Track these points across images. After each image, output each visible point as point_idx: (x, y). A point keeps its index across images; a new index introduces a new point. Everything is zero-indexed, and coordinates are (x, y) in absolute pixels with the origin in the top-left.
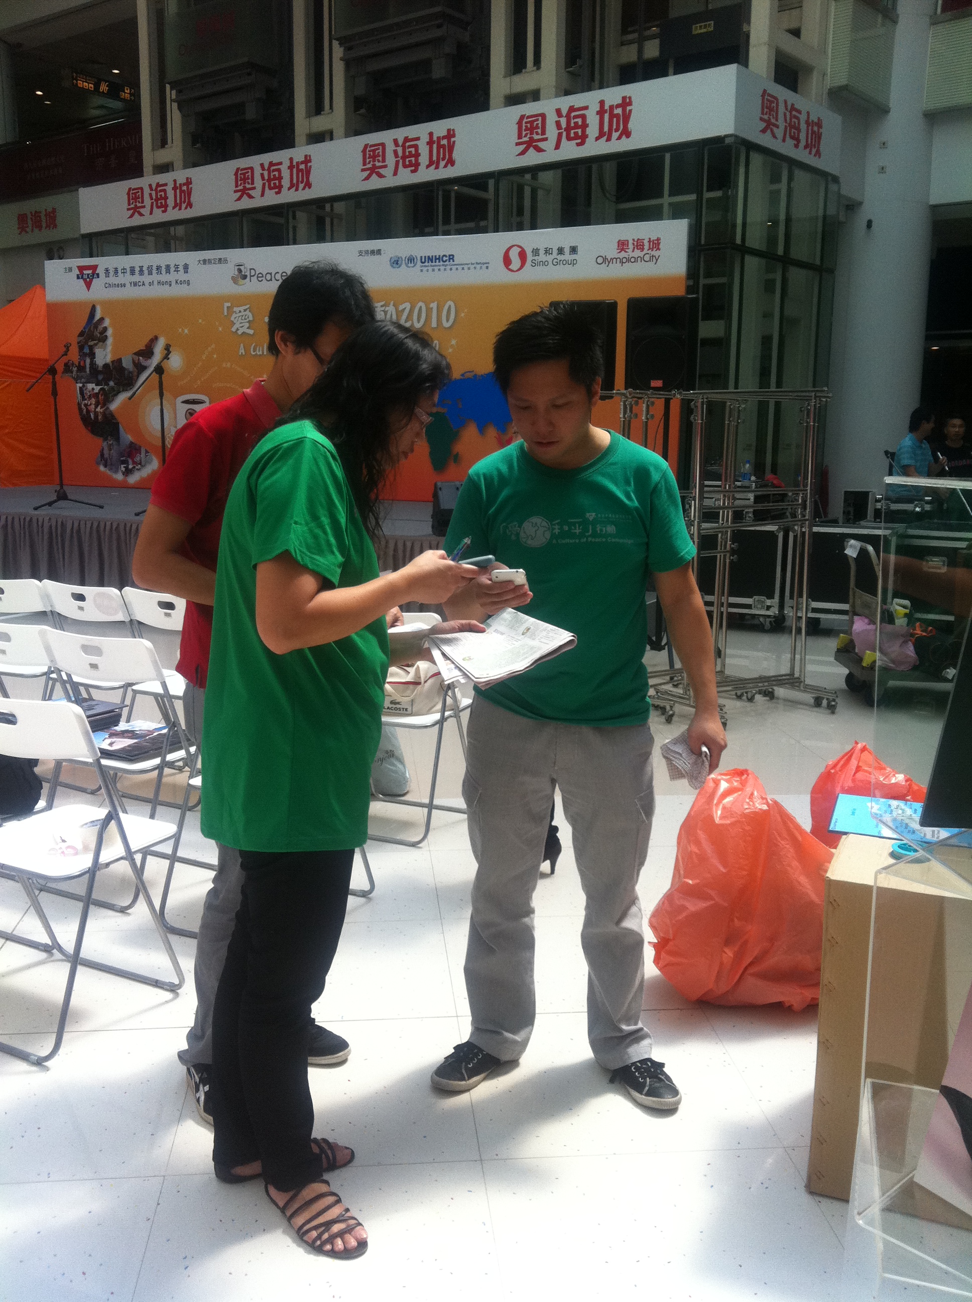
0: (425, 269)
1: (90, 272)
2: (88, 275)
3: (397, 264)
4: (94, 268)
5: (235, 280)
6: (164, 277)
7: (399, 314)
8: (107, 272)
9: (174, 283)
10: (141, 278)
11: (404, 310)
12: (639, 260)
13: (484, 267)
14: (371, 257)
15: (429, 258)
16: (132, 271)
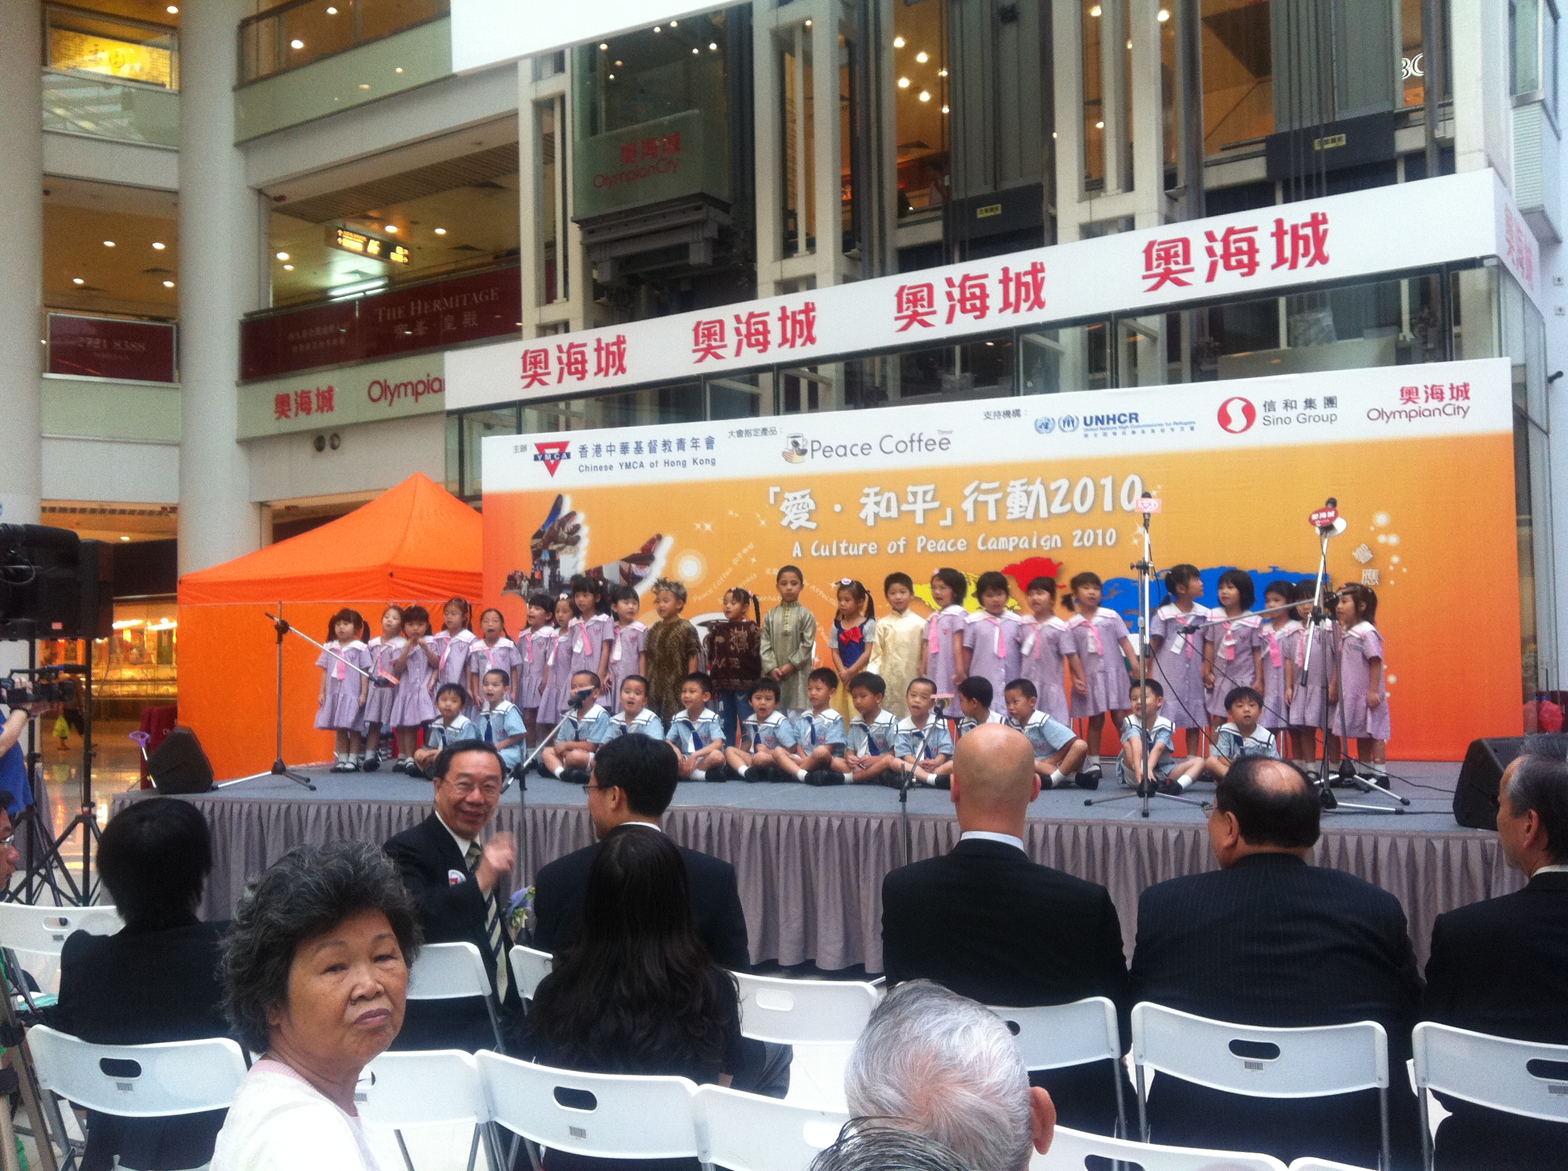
0: (1091, 434)
1: (556, 451)
2: (552, 455)
3: (1046, 427)
4: (562, 446)
6: (675, 455)
7: (1050, 496)
8: (583, 450)
9: (689, 462)
10: (638, 458)
11: (1058, 489)
12: (1437, 412)
13: (1187, 428)
14: (1004, 421)
15: (1097, 418)
16: (624, 448)
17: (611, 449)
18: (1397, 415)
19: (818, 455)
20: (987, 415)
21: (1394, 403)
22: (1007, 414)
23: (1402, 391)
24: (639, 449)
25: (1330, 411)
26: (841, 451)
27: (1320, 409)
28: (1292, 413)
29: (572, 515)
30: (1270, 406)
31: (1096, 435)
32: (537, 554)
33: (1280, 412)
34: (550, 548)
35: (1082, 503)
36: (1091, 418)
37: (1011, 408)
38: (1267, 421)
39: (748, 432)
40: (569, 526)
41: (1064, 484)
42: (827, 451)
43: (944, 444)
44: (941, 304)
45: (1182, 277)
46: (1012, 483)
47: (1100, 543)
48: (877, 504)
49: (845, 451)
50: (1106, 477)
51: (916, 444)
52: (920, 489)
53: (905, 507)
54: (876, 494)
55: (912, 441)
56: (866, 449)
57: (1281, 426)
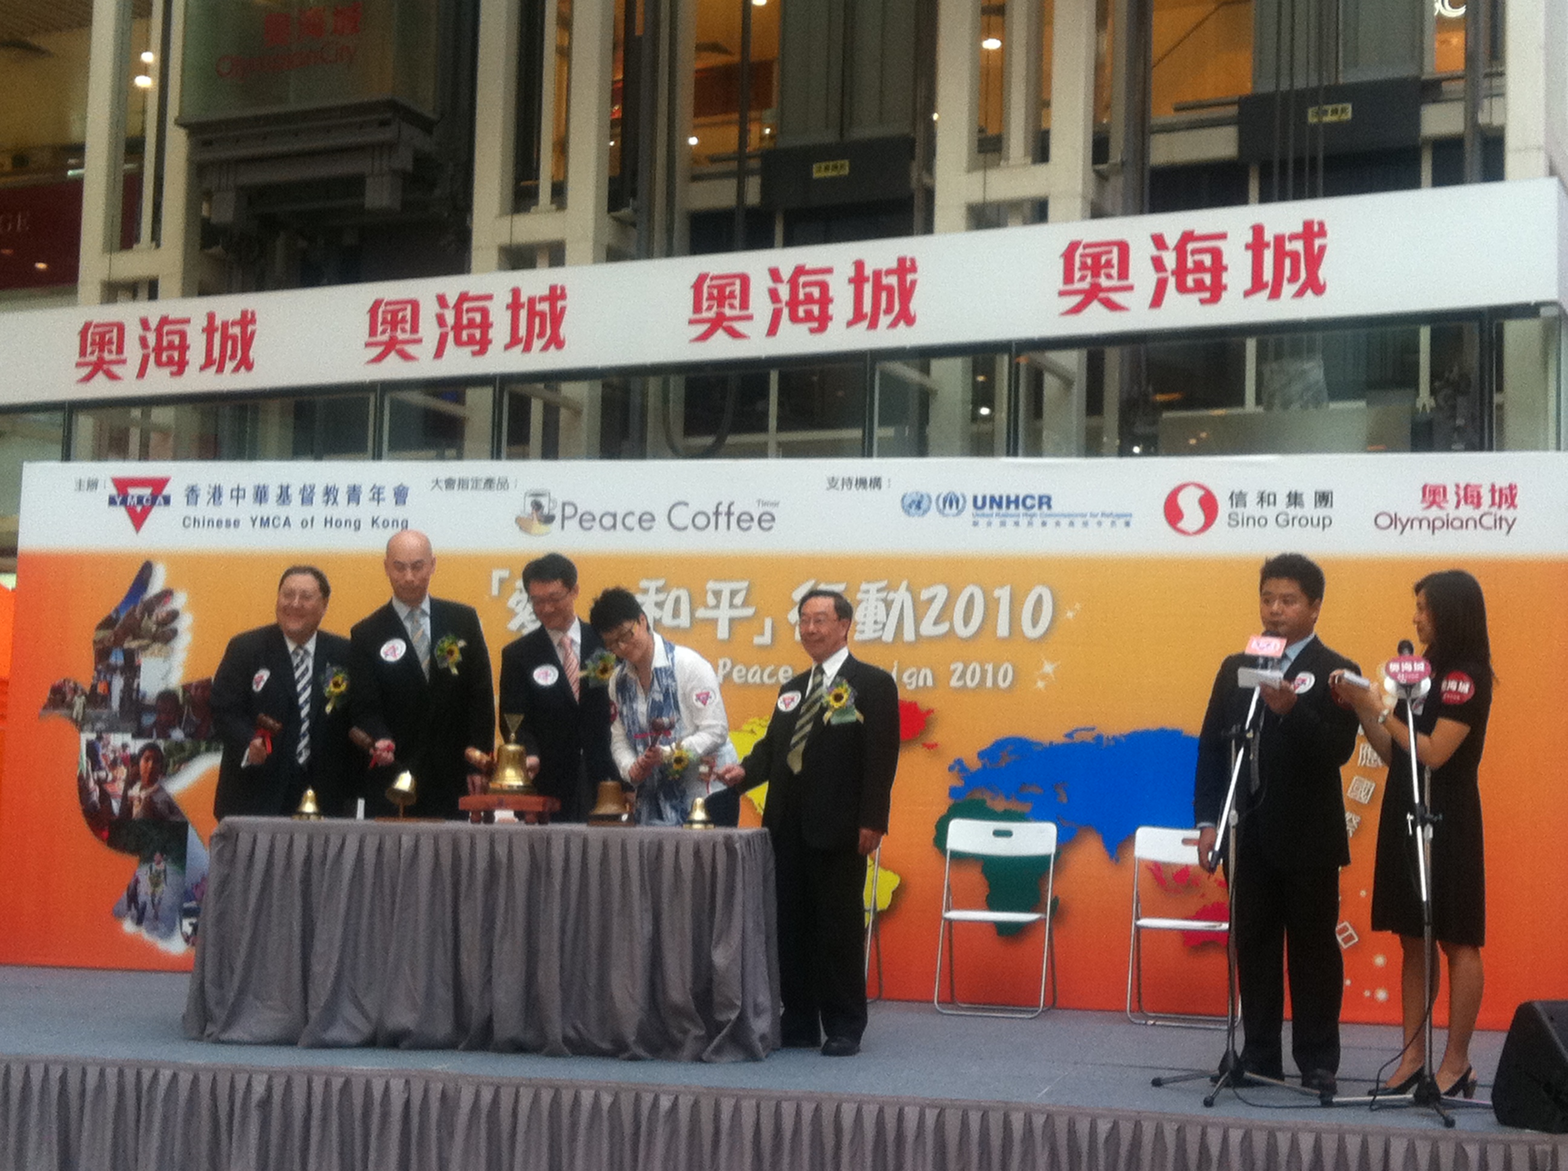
0: (983, 521)
1: (146, 492)
2: (140, 500)
3: (919, 507)
4: (158, 485)
5: (522, 524)
6: (343, 510)
7: (920, 608)
8: (192, 493)
9: (366, 524)
10: (283, 512)
11: (931, 600)
12: (1471, 524)
13: (1121, 522)
14: (856, 493)
15: (993, 499)
16: (261, 495)
17: (238, 494)
18: (1416, 524)
19: (572, 524)
20: (832, 483)
21: (1412, 506)
22: (862, 483)
23: (1424, 488)
24: (284, 496)
25: (1322, 511)
26: (608, 521)
27: (1309, 508)
28: (1270, 512)
29: (166, 595)
30: (1238, 499)
31: (989, 524)
32: (102, 653)
33: (1252, 508)
34: (126, 645)
35: (966, 623)
36: (984, 498)
37: (869, 476)
38: (1234, 521)
39: (463, 484)
40: (161, 612)
41: (941, 592)
42: (586, 520)
43: (766, 521)
44: (761, 306)
45: (1116, 297)
46: (864, 586)
47: (989, 683)
48: (660, 605)
49: (614, 521)
50: (1002, 586)
51: (723, 520)
52: (726, 588)
53: (701, 613)
54: (658, 590)
55: (717, 514)
56: (646, 520)
57: (1251, 531)
